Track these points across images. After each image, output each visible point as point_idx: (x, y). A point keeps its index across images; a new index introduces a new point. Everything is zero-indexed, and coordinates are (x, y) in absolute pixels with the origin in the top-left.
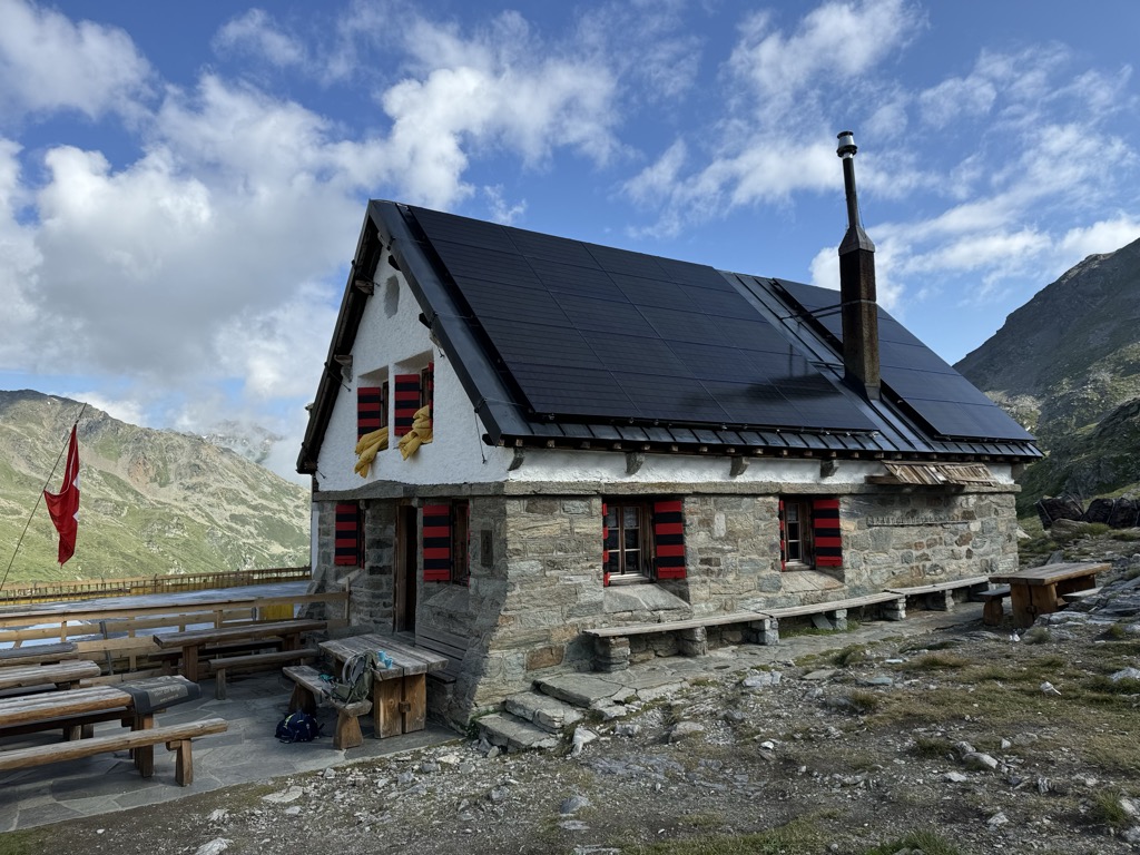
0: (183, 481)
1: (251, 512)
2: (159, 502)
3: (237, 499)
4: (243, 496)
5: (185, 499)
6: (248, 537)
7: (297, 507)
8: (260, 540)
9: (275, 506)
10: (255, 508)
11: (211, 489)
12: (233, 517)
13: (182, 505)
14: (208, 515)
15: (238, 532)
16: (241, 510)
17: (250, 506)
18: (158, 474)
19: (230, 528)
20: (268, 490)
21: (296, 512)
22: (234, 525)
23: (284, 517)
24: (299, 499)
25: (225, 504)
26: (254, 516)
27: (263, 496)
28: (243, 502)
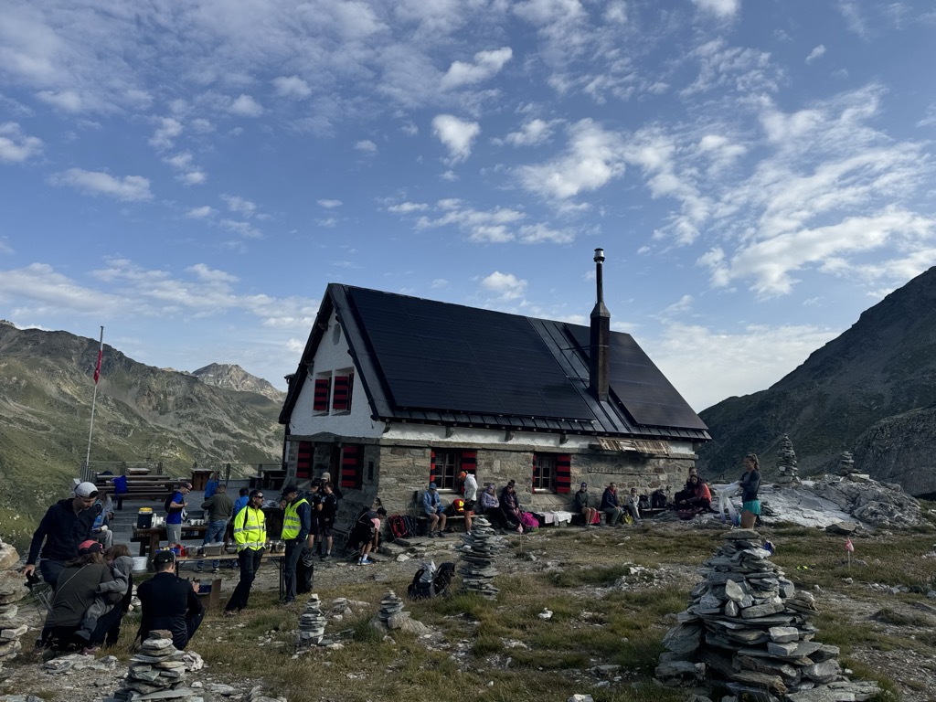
0: (178, 411)
1: (231, 439)
2: (158, 427)
3: (220, 428)
4: (226, 426)
5: (179, 426)
6: (227, 459)
7: (268, 437)
8: (237, 462)
9: (251, 435)
10: (235, 436)
11: (200, 419)
12: (216, 443)
13: (176, 430)
14: (196, 441)
15: (220, 455)
16: (223, 437)
17: (230, 435)
18: (159, 404)
19: (213, 452)
20: (246, 422)
21: (267, 442)
22: (216, 449)
23: (258, 445)
24: (270, 430)
25: (211, 432)
26: (233, 443)
27: (242, 427)
28: (226, 431)
